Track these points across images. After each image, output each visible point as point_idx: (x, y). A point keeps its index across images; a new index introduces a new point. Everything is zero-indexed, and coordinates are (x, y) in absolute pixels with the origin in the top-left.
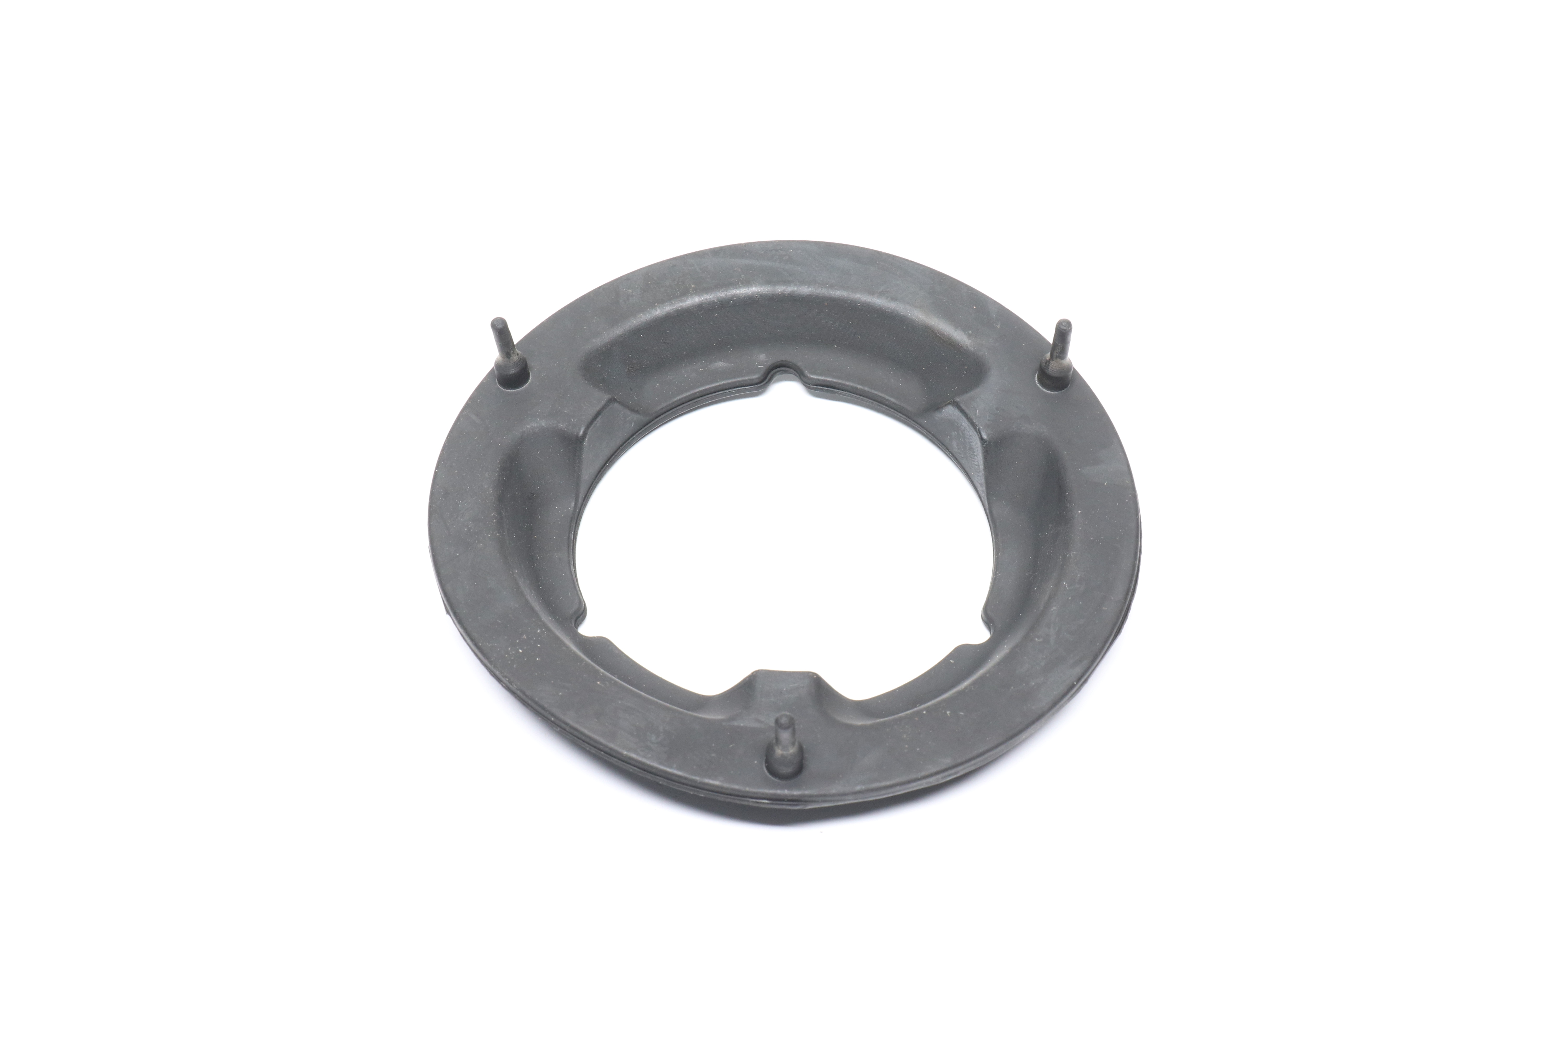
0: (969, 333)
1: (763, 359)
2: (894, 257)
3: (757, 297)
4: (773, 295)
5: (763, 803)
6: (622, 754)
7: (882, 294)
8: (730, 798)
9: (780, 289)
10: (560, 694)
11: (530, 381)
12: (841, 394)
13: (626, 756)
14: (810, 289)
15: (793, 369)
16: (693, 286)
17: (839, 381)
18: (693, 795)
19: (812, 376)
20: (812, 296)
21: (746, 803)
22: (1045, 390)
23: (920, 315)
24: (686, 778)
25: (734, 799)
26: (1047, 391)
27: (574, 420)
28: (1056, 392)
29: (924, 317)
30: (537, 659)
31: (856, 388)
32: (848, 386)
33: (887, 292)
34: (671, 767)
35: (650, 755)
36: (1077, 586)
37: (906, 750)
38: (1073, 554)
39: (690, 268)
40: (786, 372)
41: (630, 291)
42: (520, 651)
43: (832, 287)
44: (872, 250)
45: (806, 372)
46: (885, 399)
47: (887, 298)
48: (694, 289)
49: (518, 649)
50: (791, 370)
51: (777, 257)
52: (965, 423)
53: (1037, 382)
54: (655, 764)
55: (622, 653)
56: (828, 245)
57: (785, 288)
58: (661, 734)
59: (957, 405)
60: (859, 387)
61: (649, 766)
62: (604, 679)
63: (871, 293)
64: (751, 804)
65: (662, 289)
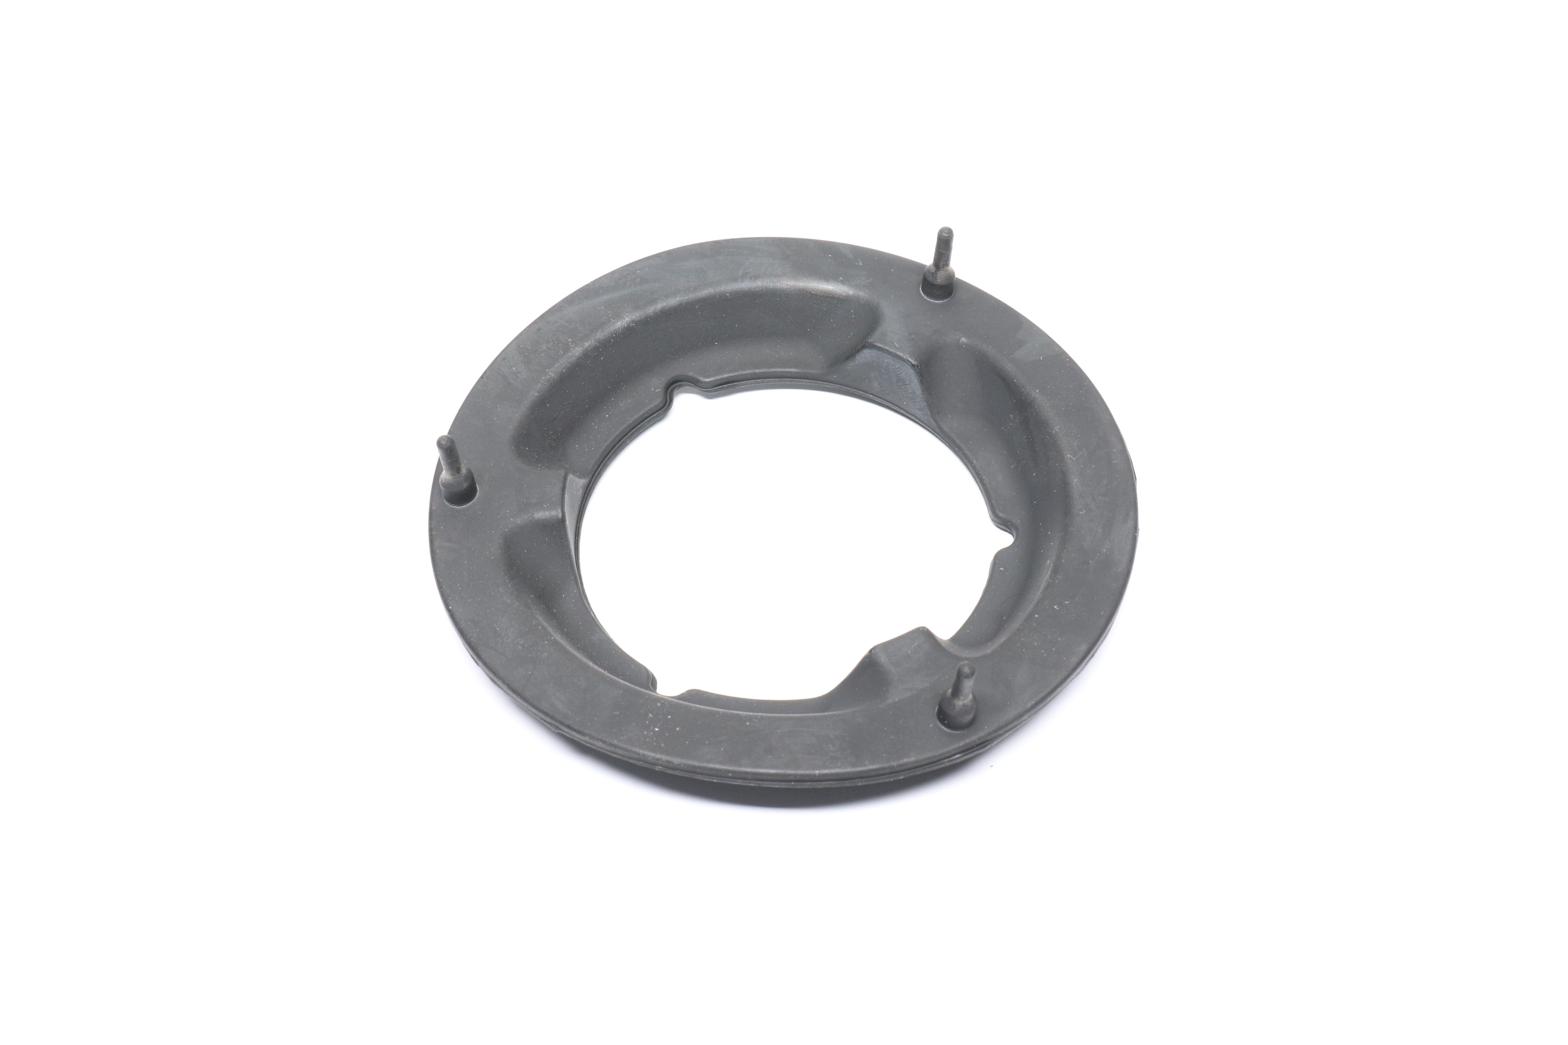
0: (841, 280)
1: (656, 384)
2: (732, 240)
3: (632, 326)
4: (647, 318)
5: (956, 759)
6: (815, 775)
7: (744, 277)
8: (928, 768)
9: (651, 310)
10: (722, 749)
11: (478, 488)
12: (739, 385)
13: (820, 775)
14: (678, 299)
15: (686, 381)
16: (569, 340)
17: (736, 374)
18: (894, 781)
19: (707, 380)
20: (682, 304)
21: (943, 766)
22: (937, 302)
23: (789, 283)
24: (883, 769)
25: (931, 767)
26: (939, 302)
27: (547, 506)
28: (948, 299)
29: (792, 282)
30: (678, 729)
31: (755, 374)
32: (746, 375)
33: (746, 273)
34: (865, 765)
35: (840, 764)
36: (1080, 453)
37: (1045, 655)
38: (1058, 429)
39: (556, 325)
40: (681, 386)
41: (514, 368)
42: (657, 729)
43: (695, 289)
44: (711, 242)
45: (702, 379)
46: (786, 372)
47: (751, 278)
48: (573, 342)
49: (654, 730)
50: (683, 383)
51: (630, 282)
52: (888, 359)
53: (925, 297)
54: (849, 770)
55: (720, 695)
56: (669, 253)
57: (654, 307)
58: (836, 741)
59: (872, 346)
60: (757, 371)
61: (845, 774)
62: (750, 719)
63: (735, 280)
64: (948, 764)
65: (543, 355)
